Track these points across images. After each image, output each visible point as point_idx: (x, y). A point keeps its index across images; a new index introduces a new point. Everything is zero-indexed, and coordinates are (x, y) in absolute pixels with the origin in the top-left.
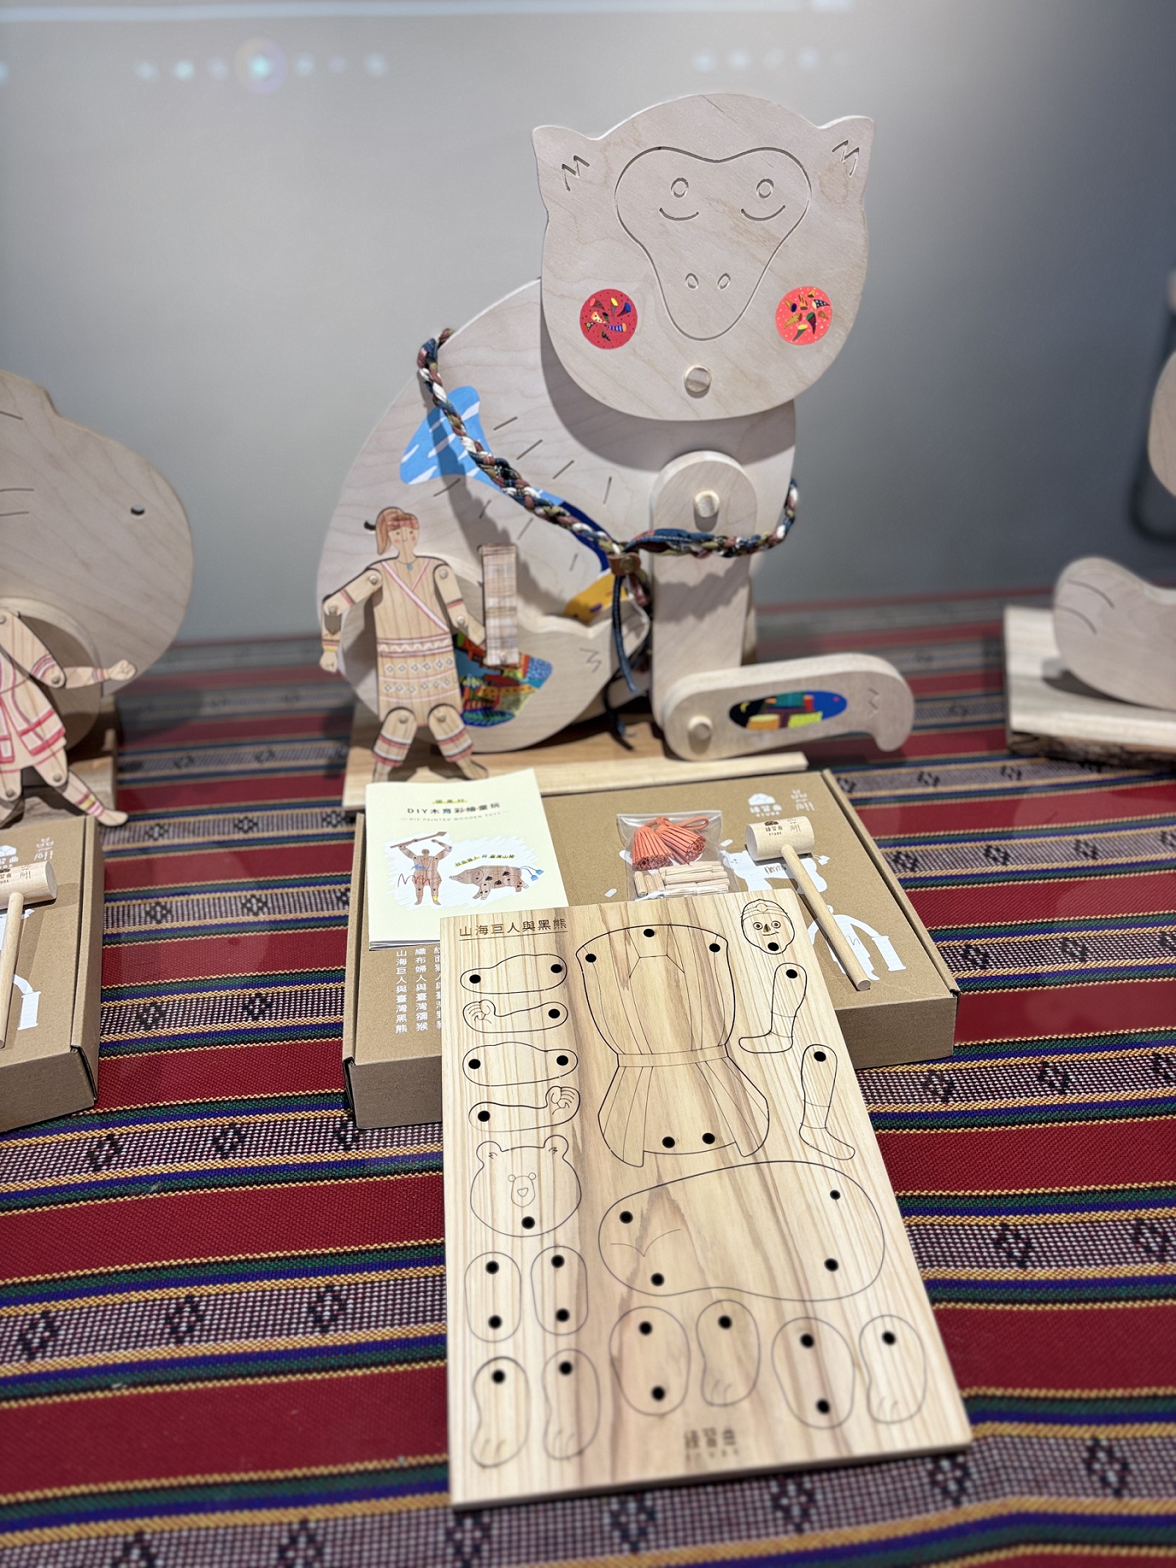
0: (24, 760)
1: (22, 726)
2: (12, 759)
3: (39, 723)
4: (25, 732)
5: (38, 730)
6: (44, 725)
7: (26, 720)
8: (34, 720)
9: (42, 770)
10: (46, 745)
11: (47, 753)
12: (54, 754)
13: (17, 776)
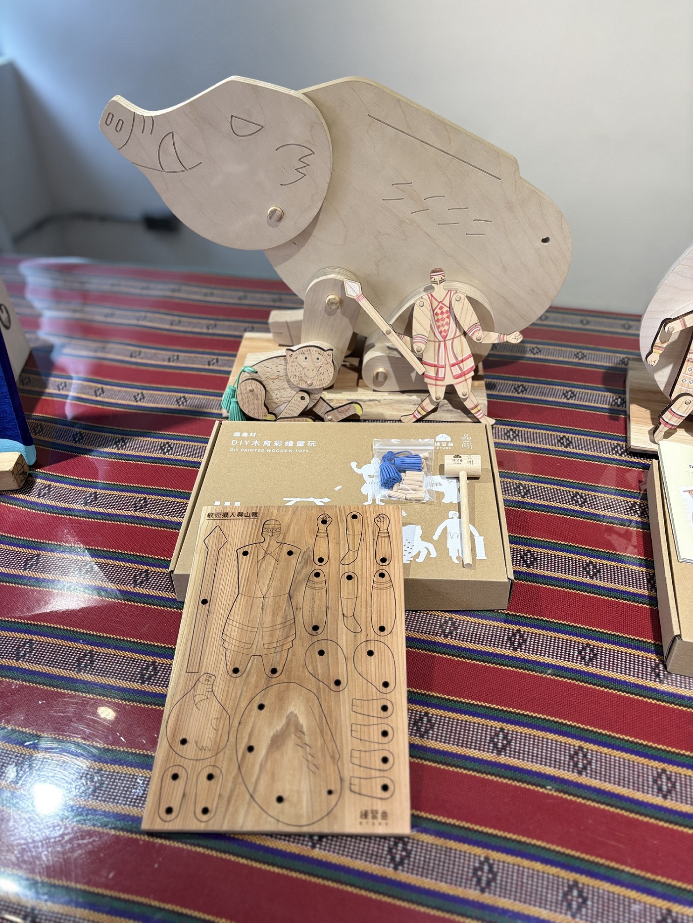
0: (449, 381)
1: (453, 361)
2: (443, 379)
3: (462, 361)
4: (453, 365)
5: (461, 365)
6: (464, 363)
7: (456, 358)
8: (460, 359)
9: (457, 387)
10: (463, 374)
11: (463, 378)
12: (466, 380)
13: (444, 389)
